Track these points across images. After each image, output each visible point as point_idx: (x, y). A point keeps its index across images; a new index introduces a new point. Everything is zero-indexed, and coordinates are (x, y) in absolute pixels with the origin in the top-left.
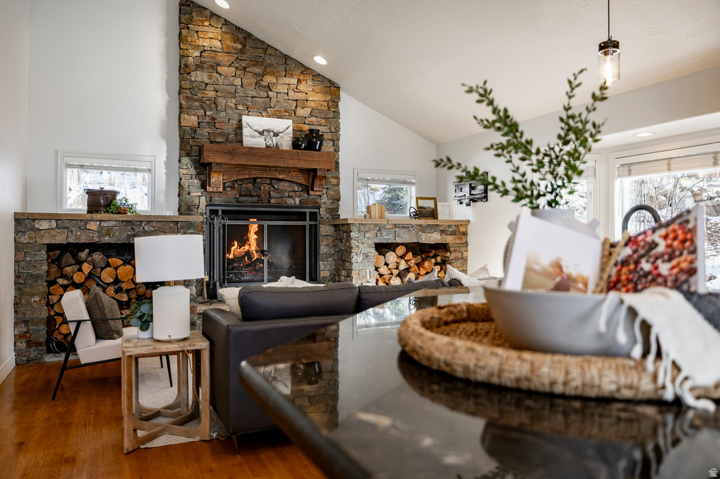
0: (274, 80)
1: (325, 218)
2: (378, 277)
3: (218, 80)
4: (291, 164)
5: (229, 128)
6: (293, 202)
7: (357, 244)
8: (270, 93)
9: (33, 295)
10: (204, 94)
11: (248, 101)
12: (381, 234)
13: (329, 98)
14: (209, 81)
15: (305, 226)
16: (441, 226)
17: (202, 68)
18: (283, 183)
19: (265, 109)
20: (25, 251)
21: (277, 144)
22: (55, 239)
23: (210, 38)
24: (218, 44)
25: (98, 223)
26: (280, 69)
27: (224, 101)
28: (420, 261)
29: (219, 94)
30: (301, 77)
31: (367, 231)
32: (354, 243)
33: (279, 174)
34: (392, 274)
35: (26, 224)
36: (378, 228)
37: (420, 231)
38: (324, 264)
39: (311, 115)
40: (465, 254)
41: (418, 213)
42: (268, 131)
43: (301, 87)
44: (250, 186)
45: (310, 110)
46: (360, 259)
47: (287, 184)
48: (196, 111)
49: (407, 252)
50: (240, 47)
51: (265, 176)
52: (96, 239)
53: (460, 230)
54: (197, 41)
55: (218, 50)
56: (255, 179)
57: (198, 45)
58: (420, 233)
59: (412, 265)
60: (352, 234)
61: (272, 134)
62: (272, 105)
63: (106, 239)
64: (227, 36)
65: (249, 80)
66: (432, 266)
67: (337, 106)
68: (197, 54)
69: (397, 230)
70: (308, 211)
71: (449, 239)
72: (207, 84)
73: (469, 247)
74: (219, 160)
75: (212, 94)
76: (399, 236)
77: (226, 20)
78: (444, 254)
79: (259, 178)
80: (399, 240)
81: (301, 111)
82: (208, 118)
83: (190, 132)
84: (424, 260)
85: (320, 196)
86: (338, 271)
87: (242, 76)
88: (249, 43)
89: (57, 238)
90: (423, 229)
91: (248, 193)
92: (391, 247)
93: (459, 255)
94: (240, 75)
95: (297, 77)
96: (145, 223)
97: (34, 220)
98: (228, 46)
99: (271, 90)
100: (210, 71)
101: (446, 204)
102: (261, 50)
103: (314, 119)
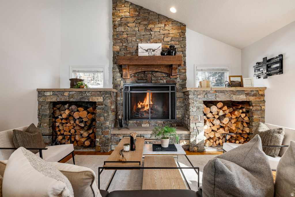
0: (153, 26)
1: (179, 89)
2: (206, 119)
3: (128, 30)
4: (159, 62)
5: (133, 50)
6: (163, 82)
7: (193, 101)
8: (151, 33)
9: (45, 123)
10: (122, 36)
11: (141, 37)
12: (207, 96)
13: (180, 31)
14: (124, 30)
15: (169, 93)
16: (246, 91)
17: (121, 25)
18: (158, 73)
19: (149, 40)
20: (42, 104)
21: (154, 55)
22: (52, 100)
23: (125, 12)
24: (128, 14)
25: (68, 92)
26: (156, 21)
27: (131, 38)
28: (232, 111)
29: (128, 36)
30: (166, 23)
31: (198, 95)
32: (191, 101)
33: (155, 69)
34: (214, 117)
35: (42, 94)
36: (205, 93)
37: (232, 94)
38: (178, 111)
39: (171, 40)
40: (263, 107)
41: (231, 84)
42: (150, 49)
43: (166, 28)
44: (143, 75)
45: (171, 38)
46: (195, 110)
47: (160, 73)
48: (119, 44)
49: (224, 106)
50: (137, 13)
51: (149, 70)
52: (68, 100)
53: (260, 93)
54: (119, 14)
55: (128, 16)
56: (145, 72)
57: (120, 16)
58: (232, 95)
59: (227, 113)
60: (190, 96)
61: (152, 50)
62: (152, 38)
63: (72, 100)
64: (132, 10)
65: (142, 27)
66: (240, 114)
67: (185, 34)
68: (119, 19)
69: (217, 93)
70: (170, 86)
71: (251, 99)
72: (123, 32)
73: (265, 103)
74: (124, 63)
75: (125, 36)
76: (218, 97)
77: (131, 3)
78: (248, 107)
79: (146, 71)
80: (218, 99)
81: (166, 39)
82: (124, 47)
83: (117, 53)
84: (234, 111)
85: (176, 78)
86: (185, 115)
87: (139, 26)
88: (142, 11)
89: (53, 99)
90: (234, 93)
91: (142, 78)
92: (214, 103)
93: (259, 108)
94: (137, 26)
95: (164, 23)
96: (87, 92)
97: (45, 92)
98: (132, 14)
99: (152, 31)
100: (125, 26)
101: (248, 78)
102: (147, 14)
103: (173, 42)
